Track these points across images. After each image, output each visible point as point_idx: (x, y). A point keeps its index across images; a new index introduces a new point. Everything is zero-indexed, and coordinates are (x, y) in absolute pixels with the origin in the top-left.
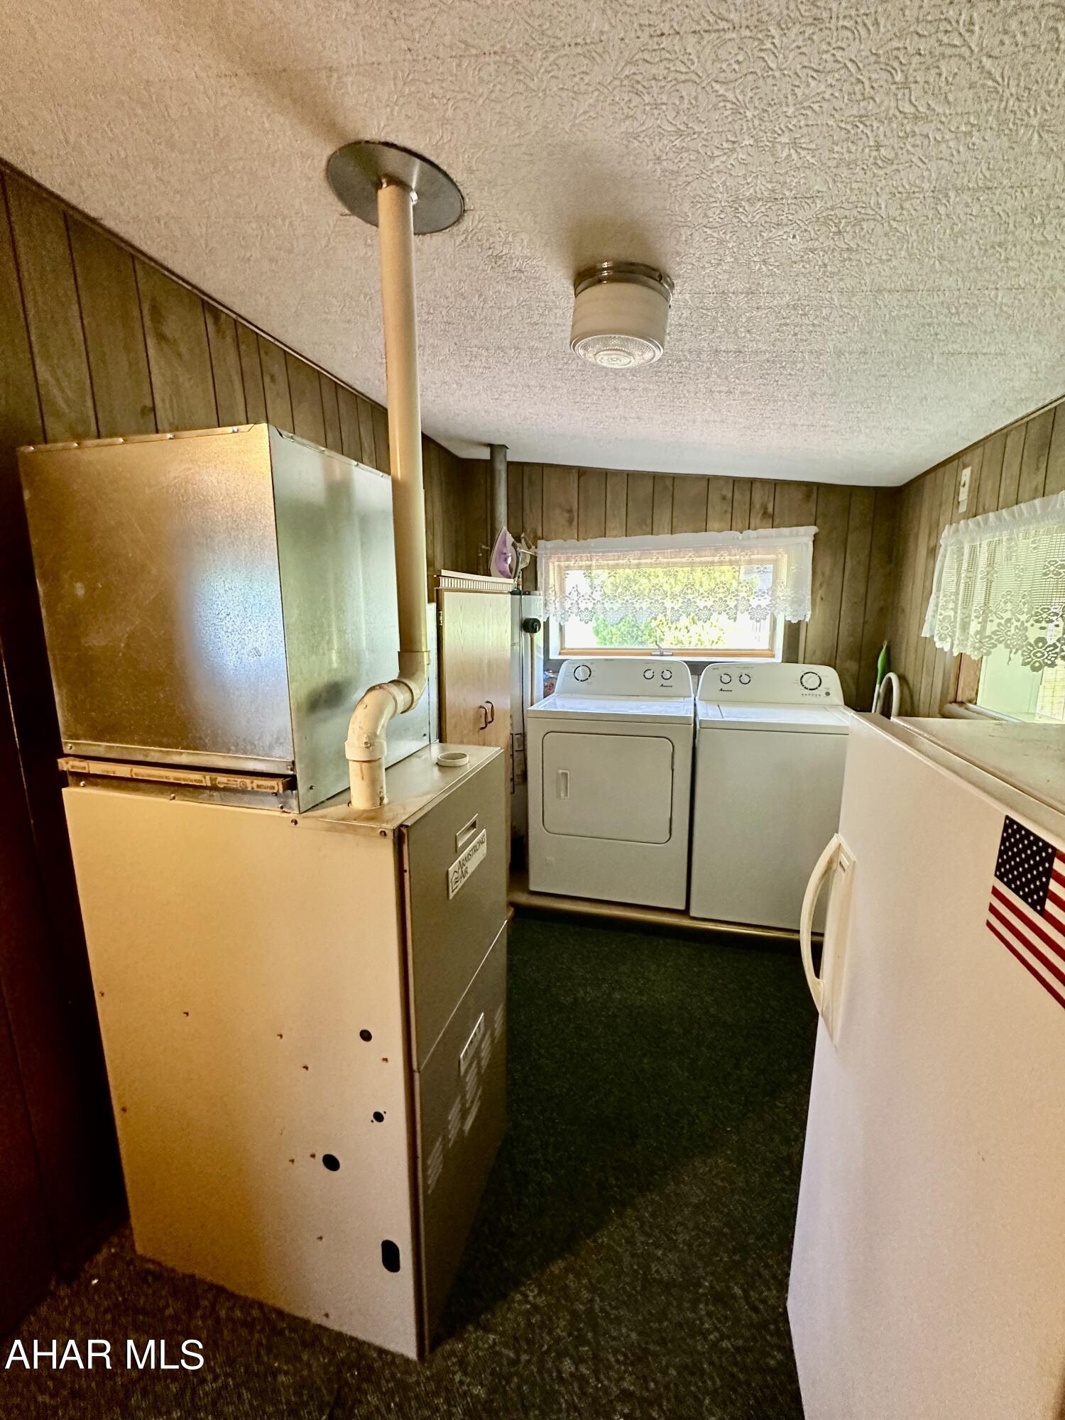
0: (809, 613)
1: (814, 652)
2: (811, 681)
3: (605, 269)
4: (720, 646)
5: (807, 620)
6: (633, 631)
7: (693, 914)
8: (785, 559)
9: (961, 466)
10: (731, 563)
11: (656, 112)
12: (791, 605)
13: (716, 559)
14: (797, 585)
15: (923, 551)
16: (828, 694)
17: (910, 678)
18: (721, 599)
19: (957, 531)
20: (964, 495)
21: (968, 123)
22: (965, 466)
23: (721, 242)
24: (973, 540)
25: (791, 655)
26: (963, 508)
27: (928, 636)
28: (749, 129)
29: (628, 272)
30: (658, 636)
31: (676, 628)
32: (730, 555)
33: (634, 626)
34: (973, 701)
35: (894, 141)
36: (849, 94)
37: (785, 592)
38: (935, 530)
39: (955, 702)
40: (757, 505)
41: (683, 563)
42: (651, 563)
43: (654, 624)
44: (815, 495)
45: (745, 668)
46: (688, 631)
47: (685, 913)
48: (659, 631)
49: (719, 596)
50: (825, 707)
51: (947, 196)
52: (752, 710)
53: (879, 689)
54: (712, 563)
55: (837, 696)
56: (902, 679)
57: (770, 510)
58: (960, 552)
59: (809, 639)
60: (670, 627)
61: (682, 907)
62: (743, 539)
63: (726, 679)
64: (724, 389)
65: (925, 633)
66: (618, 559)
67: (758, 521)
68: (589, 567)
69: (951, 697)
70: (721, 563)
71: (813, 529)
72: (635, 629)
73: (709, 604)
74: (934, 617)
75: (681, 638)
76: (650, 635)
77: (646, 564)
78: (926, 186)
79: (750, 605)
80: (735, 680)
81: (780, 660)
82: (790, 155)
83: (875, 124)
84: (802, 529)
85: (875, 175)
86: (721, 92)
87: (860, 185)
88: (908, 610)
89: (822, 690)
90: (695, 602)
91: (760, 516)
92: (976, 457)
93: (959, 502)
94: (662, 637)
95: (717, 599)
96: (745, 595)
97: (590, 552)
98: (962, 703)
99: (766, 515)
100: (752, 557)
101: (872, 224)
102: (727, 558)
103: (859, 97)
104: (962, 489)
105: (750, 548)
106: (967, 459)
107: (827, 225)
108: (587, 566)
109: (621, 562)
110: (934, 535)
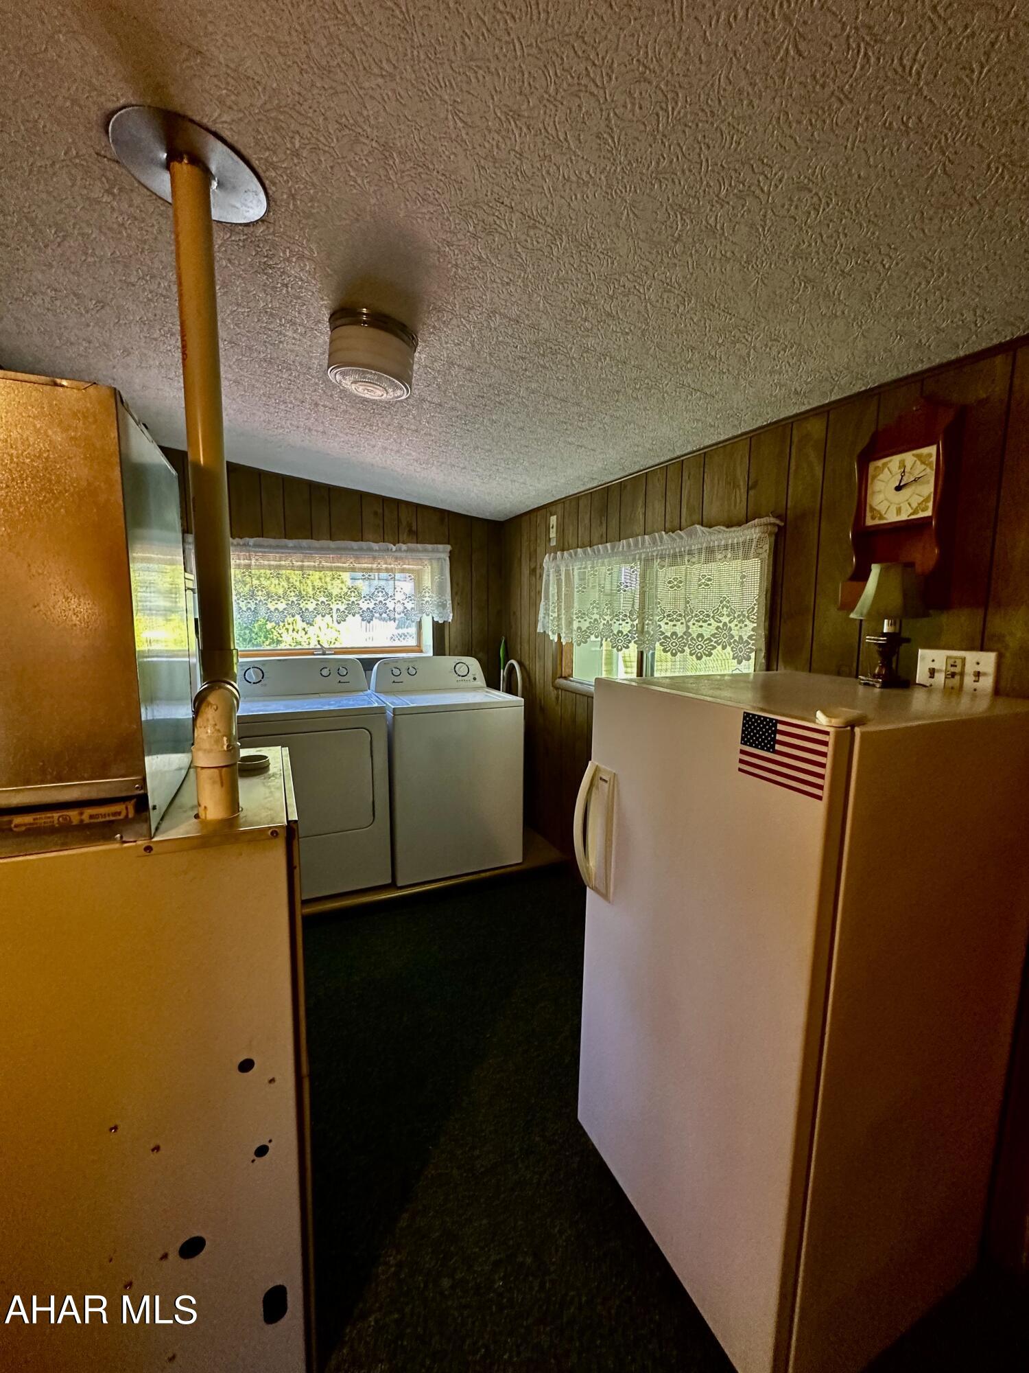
0: (451, 618)
1: (456, 647)
2: (462, 670)
3: (364, 314)
4: (338, 645)
5: (450, 621)
6: (245, 634)
7: (400, 884)
8: (428, 569)
9: (548, 514)
10: (387, 570)
11: (472, 240)
12: (437, 608)
13: (375, 566)
14: (441, 592)
15: (526, 572)
16: (475, 679)
17: (527, 663)
18: (381, 602)
19: (555, 558)
20: (553, 534)
21: (630, 328)
22: (552, 515)
23: (468, 332)
24: (567, 566)
25: (439, 649)
26: (553, 543)
27: (542, 631)
28: (524, 278)
29: (381, 321)
30: (275, 638)
31: (294, 630)
32: (386, 563)
33: (246, 628)
34: (571, 675)
35: (595, 322)
36: (585, 288)
37: (430, 597)
38: (534, 556)
39: (561, 677)
40: (404, 523)
41: (343, 568)
42: (314, 566)
43: (269, 626)
44: (446, 520)
45: (412, 662)
46: (306, 633)
47: (393, 885)
48: (275, 633)
49: (379, 599)
50: (476, 689)
51: (605, 359)
52: (418, 697)
53: (503, 673)
54: (371, 570)
55: (481, 681)
56: (521, 664)
57: (414, 528)
58: (558, 571)
59: (450, 637)
60: (287, 630)
61: (389, 881)
62: (396, 551)
63: (396, 672)
64: (413, 427)
65: (540, 629)
66: (280, 561)
67: (405, 535)
68: (248, 566)
69: (558, 675)
70: (379, 570)
71: (449, 547)
72: (247, 632)
73: (371, 606)
74: (544, 618)
75: (299, 639)
76: (266, 638)
77: (308, 567)
78: (598, 349)
79: (405, 608)
80: (404, 672)
81: (430, 653)
82: (539, 302)
83: (590, 308)
84: (441, 547)
85: (577, 333)
86: (519, 250)
87: (567, 335)
88: (518, 613)
89: (470, 676)
90: (358, 604)
91: (406, 534)
92: (559, 508)
93: (550, 539)
94: (280, 639)
95: (377, 602)
96: (382, 599)
97: (249, 551)
98: (565, 678)
99: (411, 532)
100: (405, 566)
101: (563, 357)
102: (384, 566)
103: (588, 291)
104: (551, 530)
105: (401, 558)
106: (553, 509)
107: (539, 348)
108: (245, 565)
109: (283, 563)
110: (533, 560)
